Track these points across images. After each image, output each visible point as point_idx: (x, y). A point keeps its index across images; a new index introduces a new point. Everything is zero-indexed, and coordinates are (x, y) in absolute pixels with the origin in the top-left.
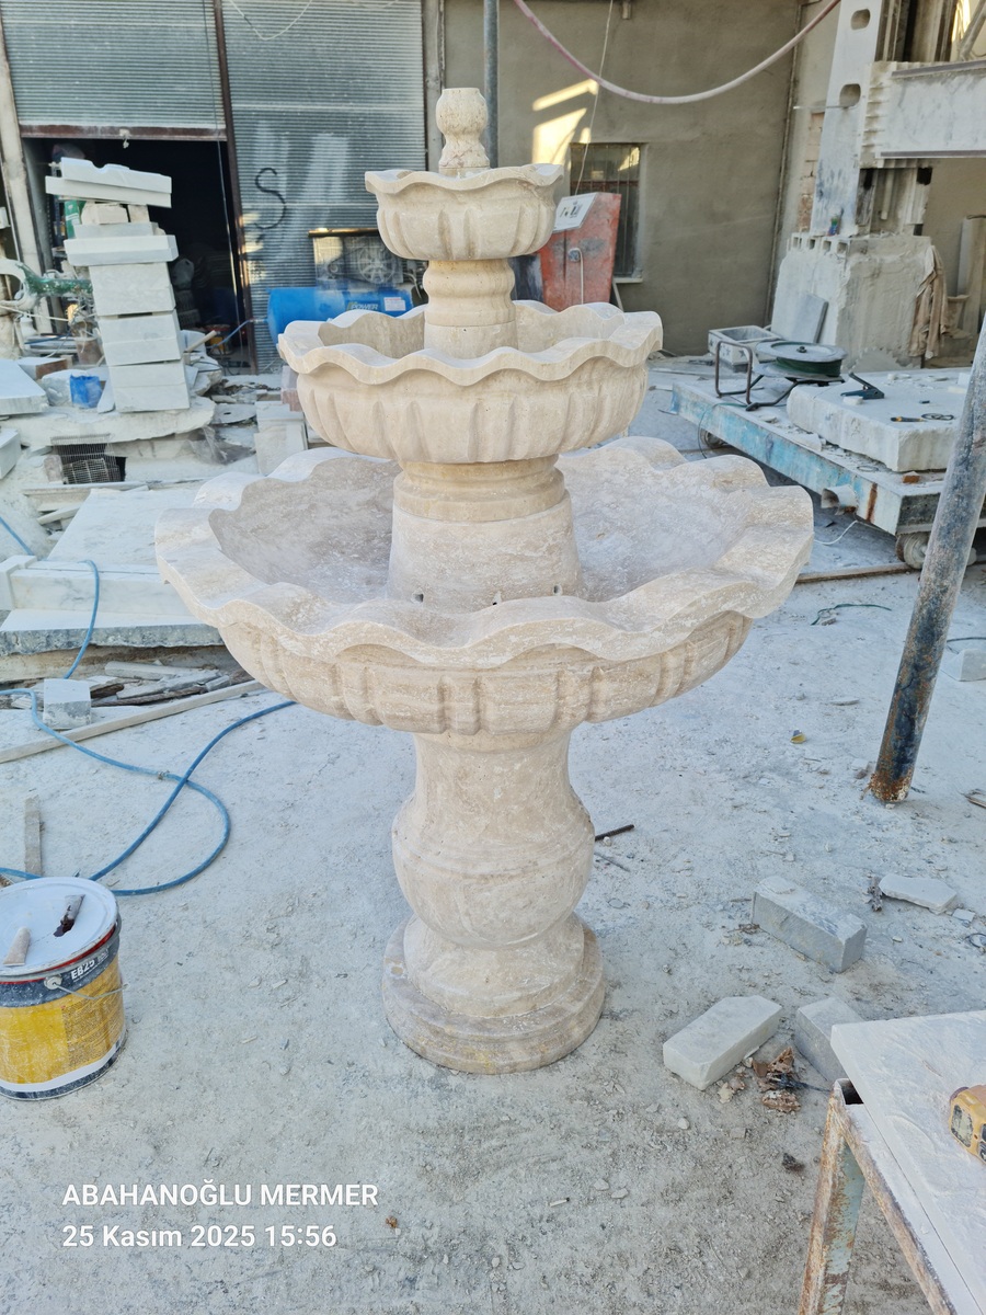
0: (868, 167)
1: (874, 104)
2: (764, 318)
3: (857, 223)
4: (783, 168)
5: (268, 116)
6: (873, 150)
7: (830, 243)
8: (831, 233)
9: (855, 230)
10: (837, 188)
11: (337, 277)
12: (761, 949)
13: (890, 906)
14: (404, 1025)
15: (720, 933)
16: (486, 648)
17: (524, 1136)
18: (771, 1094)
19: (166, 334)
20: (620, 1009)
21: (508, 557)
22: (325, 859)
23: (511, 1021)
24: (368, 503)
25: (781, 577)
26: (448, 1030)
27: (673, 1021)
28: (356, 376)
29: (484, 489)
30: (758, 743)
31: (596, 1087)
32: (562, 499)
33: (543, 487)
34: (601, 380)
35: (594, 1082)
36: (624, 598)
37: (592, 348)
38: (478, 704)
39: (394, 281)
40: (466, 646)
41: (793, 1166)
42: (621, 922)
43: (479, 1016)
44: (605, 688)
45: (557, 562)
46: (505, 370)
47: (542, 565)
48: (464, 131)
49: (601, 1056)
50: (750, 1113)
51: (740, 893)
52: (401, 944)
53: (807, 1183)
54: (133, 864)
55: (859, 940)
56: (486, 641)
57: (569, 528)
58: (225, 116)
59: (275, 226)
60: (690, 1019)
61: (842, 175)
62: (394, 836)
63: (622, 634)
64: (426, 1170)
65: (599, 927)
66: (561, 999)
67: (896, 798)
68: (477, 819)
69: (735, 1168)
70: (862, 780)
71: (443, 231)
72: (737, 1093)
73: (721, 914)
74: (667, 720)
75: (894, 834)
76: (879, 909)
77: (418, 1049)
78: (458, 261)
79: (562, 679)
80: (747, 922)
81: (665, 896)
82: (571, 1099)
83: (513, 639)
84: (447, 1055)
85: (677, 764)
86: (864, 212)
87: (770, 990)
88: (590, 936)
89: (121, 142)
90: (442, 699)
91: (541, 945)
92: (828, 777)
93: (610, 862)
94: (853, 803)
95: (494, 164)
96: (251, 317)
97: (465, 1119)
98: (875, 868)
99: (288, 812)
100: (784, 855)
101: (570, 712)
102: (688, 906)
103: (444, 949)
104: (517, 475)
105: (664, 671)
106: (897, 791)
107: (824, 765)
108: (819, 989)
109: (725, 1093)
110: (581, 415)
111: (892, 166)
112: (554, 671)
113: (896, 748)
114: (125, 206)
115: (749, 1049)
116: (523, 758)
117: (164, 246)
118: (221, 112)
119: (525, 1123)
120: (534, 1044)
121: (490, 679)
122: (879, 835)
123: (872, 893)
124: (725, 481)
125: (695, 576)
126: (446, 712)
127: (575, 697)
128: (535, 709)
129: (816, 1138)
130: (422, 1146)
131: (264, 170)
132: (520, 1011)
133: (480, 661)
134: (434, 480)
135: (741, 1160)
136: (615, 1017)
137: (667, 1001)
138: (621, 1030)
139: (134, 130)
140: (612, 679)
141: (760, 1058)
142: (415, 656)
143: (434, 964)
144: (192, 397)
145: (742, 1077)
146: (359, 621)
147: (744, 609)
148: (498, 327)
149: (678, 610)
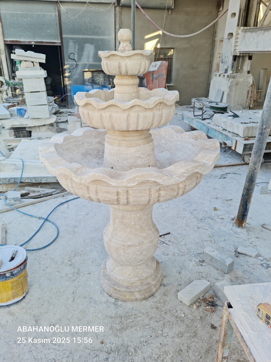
0: (235, 55)
1: (237, 38)
2: (207, 96)
3: (232, 70)
4: (212, 55)
5: (72, 39)
6: (236, 51)
7: (224, 75)
8: (225, 73)
9: (231, 72)
10: (227, 61)
11: (90, 83)
12: (205, 267)
13: (240, 255)
14: (106, 287)
15: (193, 263)
16: (130, 181)
17: (139, 318)
18: (208, 307)
19: (43, 97)
20: (166, 283)
21: (136, 157)
22: (85, 241)
23: (136, 286)
24: (98, 142)
25: (211, 163)
26: (118, 289)
27: (181, 287)
28: (95, 106)
29: (130, 138)
30: (204, 210)
31: (159, 305)
32: (151, 141)
33: (146, 138)
34: (162, 108)
35: (158, 304)
36: (168, 168)
37: (160, 99)
38: (127, 197)
39: (106, 84)
40: (124, 180)
41: (213, 327)
42: (166, 259)
43: (127, 285)
44: (162, 193)
45: (150, 159)
46: (136, 105)
47: (146, 159)
48: (126, 41)
49: (160, 296)
50: (202, 312)
51: (199, 252)
52: (106, 265)
53: (217, 332)
54: (31, 242)
55: (232, 265)
56: (130, 179)
57: (153, 149)
58: (61, 39)
59: (74, 69)
60: (185, 286)
61: (228, 57)
62: (104, 234)
63: (168, 178)
64: (112, 328)
65: (160, 260)
66: (150, 280)
67: (242, 226)
68: (127, 229)
69: (197, 328)
70: (233, 221)
71: (119, 67)
72: (198, 307)
73: (194, 257)
74: (180, 204)
75: (242, 236)
76: (237, 256)
77: (110, 294)
78: (124, 76)
79: (151, 190)
80: (201, 259)
81: (179, 252)
82: (152, 308)
83: (137, 179)
84: (118, 296)
85: (182, 216)
86: (234, 67)
87: (207, 278)
88: (158, 263)
89: (32, 45)
90: (118, 195)
91: (144, 265)
92: (223, 220)
93: (164, 243)
94: (230, 227)
95: (134, 49)
96: (67, 93)
97: (122, 314)
98: (236, 245)
99: (75, 228)
100: (211, 241)
101: (153, 199)
102: (185, 255)
103: (117, 266)
104: (139, 134)
105: (179, 188)
106: (242, 224)
107: (223, 217)
108: (221, 278)
109: (195, 307)
110: (157, 118)
111: (242, 55)
112: (149, 188)
113: (242, 212)
114: (33, 62)
115: (202, 295)
116: (140, 213)
117: (43, 73)
118: (59, 37)
119: (139, 315)
120: (142, 293)
121: (131, 190)
122: (238, 236)
123: (236, 252)
124: (196, 137)
125: (187, 162)
126: (119, 199)
127: (154, 195)
128: (143, 198)
129: (220, 319)
130: (111, 321)
131: (71, 53)
132: (138, 284)
133: (128, 185)
134: (116, 135)
135: (199, 325)
136: (164, 285)
137: (179, 281)
138: (166, 289)
139: (35, 42)
140: (165, 190)
141: (204, 297)
142: (110, 183)
143: (115, 270)
144: (50, 115)
145: (199, 302)
146: (95, 173)
147: (201, 171)
148: (134, 94)
149: (183, 171)
